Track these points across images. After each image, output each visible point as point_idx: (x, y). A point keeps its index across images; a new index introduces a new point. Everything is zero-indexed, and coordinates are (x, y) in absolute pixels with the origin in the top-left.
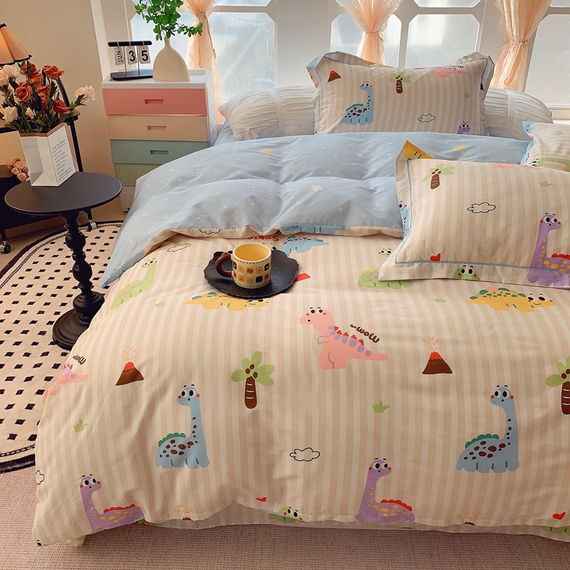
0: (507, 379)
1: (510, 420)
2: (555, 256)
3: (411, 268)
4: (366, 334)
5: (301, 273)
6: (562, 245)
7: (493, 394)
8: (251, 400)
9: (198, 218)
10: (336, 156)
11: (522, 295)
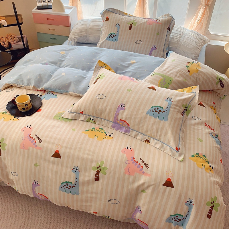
0: (79, 164)
2: (121, 120)
3: (73, 115)
4: (39, 139)
5: (41, 108)
6: (124, 117)
7: (73, 168)
9: (18, 80)
10: (83, 59)
11: (105, 133)
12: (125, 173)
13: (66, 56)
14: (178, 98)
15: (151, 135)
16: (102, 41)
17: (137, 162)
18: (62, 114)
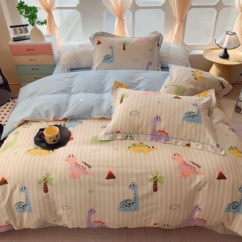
0: (135, 180)
1: (135, 194)
2: (159, 131)
3: (109, 136)
4: (87, 165)
5: (71, 137)
6: (162, 127)
7: (130, 185)
8: (46, 190)
9: (35, 114)
10: (93, 83)
11: (147, 146)
12: (181, 177)
13: (73, 83)
14: (202, 103)
15: (191, 139)
16: (97, 65)
17: (189, 165)
18: (97, 138)
